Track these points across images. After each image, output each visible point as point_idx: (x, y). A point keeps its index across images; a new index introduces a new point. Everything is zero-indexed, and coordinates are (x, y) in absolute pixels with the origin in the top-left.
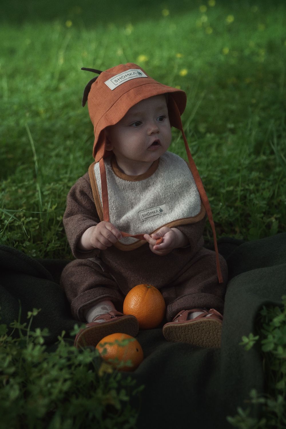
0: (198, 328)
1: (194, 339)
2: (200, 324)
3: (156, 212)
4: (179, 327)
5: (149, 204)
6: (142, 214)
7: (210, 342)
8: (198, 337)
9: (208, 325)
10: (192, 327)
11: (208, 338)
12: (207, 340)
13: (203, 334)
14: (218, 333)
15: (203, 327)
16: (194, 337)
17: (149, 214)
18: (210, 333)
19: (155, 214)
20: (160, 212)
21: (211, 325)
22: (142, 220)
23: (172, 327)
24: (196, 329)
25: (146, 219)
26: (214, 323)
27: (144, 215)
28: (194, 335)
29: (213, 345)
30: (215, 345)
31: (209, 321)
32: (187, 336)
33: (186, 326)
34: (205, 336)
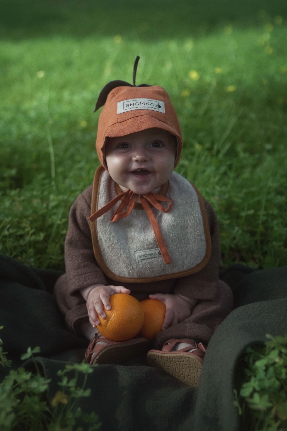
0: (179, 363)
1: (176, 372)
2: (181, 358)
3: (154, 254)
4: (161, 356)
5: (148, 245)
6: (138, 254)
7: (191, 379)
8: (179, 371)
9: (188, 361)
10: (173, 360)
11: (189, 374)
12: (188, 376)
13: (184, 370)
14: (198, 372)
15: (183, 362)
16: (176, 371)
17: (146, 255)
18: (190, 370)
19: (153, 256)
20: (159, 255)
21: (190, 362)
22: (138, 261)
23: (155, 355)
24: (177, 362)
25: (143, 261)
26: (193, 360)
27: (141, 256)
28: (176, 368)
29: (194, 384)
30: (196, 384)
31: (189, 358)
32: (169, 367)
33: (167, 357)
34: (186, 372)
